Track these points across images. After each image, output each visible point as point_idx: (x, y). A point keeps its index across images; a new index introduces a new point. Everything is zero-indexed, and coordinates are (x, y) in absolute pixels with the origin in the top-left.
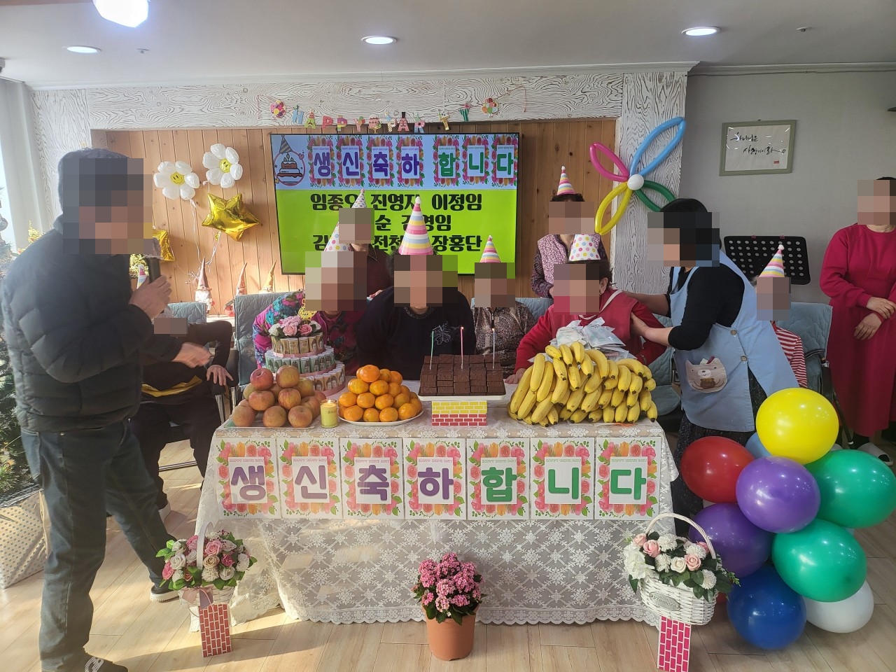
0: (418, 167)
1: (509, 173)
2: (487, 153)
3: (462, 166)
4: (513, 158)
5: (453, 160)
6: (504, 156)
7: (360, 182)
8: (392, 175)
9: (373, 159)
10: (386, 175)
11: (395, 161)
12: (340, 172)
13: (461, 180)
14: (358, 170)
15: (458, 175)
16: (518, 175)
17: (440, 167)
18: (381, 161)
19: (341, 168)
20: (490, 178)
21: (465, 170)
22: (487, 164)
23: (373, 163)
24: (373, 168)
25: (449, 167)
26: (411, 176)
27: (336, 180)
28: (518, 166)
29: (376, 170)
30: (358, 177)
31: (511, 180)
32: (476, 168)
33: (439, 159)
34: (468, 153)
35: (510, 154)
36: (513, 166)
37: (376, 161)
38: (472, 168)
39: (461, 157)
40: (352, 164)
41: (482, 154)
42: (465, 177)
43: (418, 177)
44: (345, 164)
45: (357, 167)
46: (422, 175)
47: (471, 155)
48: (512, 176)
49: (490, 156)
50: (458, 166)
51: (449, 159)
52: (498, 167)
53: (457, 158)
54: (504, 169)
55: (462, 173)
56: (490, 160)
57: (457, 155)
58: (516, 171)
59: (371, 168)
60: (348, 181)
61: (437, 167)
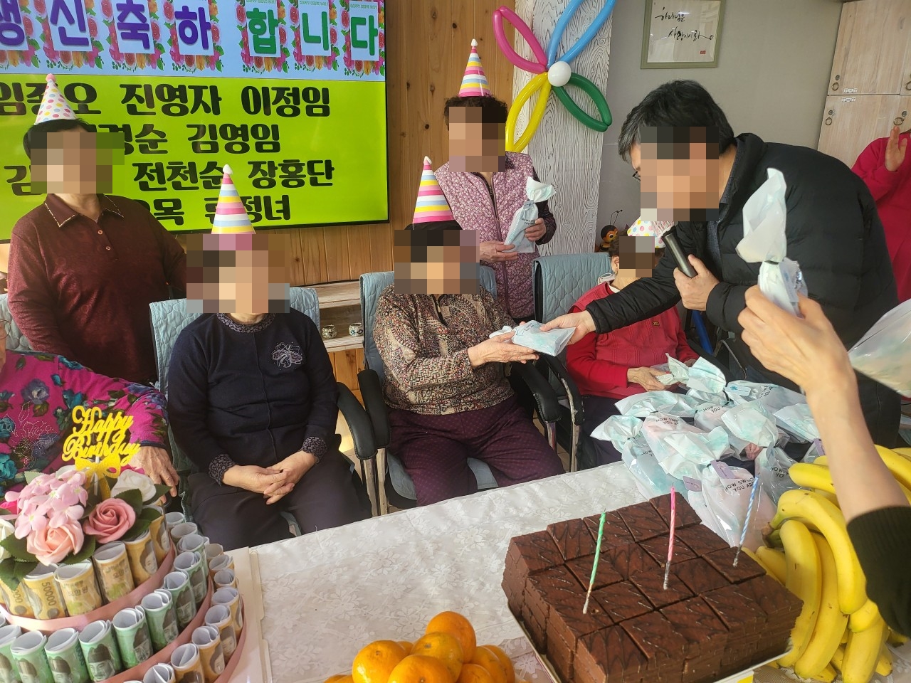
0: (209, 33)
1: (372, 53)
2: (333, 15)
3: (291, 36)
4: (376, 26)
5: (274, 23)
6: (361, 21)
7: (93, 58)
8: (159, 48)
9: (116, 13)
10: (147, 46)
11: (162, 20)
12: (47, 37)
13: (291, 60)
14: (87, 35)
15: (285, 52)
16: (386, 56)
17: (250, 35)
18: (132, 19)
19: (46, 28)
20: (340, 59)
21: (297, 44)
22: (334, 34)
23: (117, 21)
24: (119, 33)
25: (267, 35)
26: (196, 49)
27: (40, 53)
28: (385, 40)
29: (124, 36)
30: (89, 49)
31: (376, 66)
32: (315, 40)
33: (248, 21)
34: (301, 10)
35: (371, 18)
36: (377, 39)
37: (122, 18)
38: (311, 40)
39: (287, 18)
40: (71, 21)
41: (324, 14)
42: (299, 56)
43: (210, 52)
44: (54, 20)
45: (82, 29)
46: (218, 50)
47: (305, 16)
48: (376, 58)
49: (338, 19)
50: (283, 35)
51: (266, 21)
52: (352, 41)
53: (280, 19)
54: (362, 44)
55: (291, 49)
56: (339, 27)
57: (281, 13)
58: (383, 50)
59: (112, 31)
60: (66, 57)
61: (245, 35)
